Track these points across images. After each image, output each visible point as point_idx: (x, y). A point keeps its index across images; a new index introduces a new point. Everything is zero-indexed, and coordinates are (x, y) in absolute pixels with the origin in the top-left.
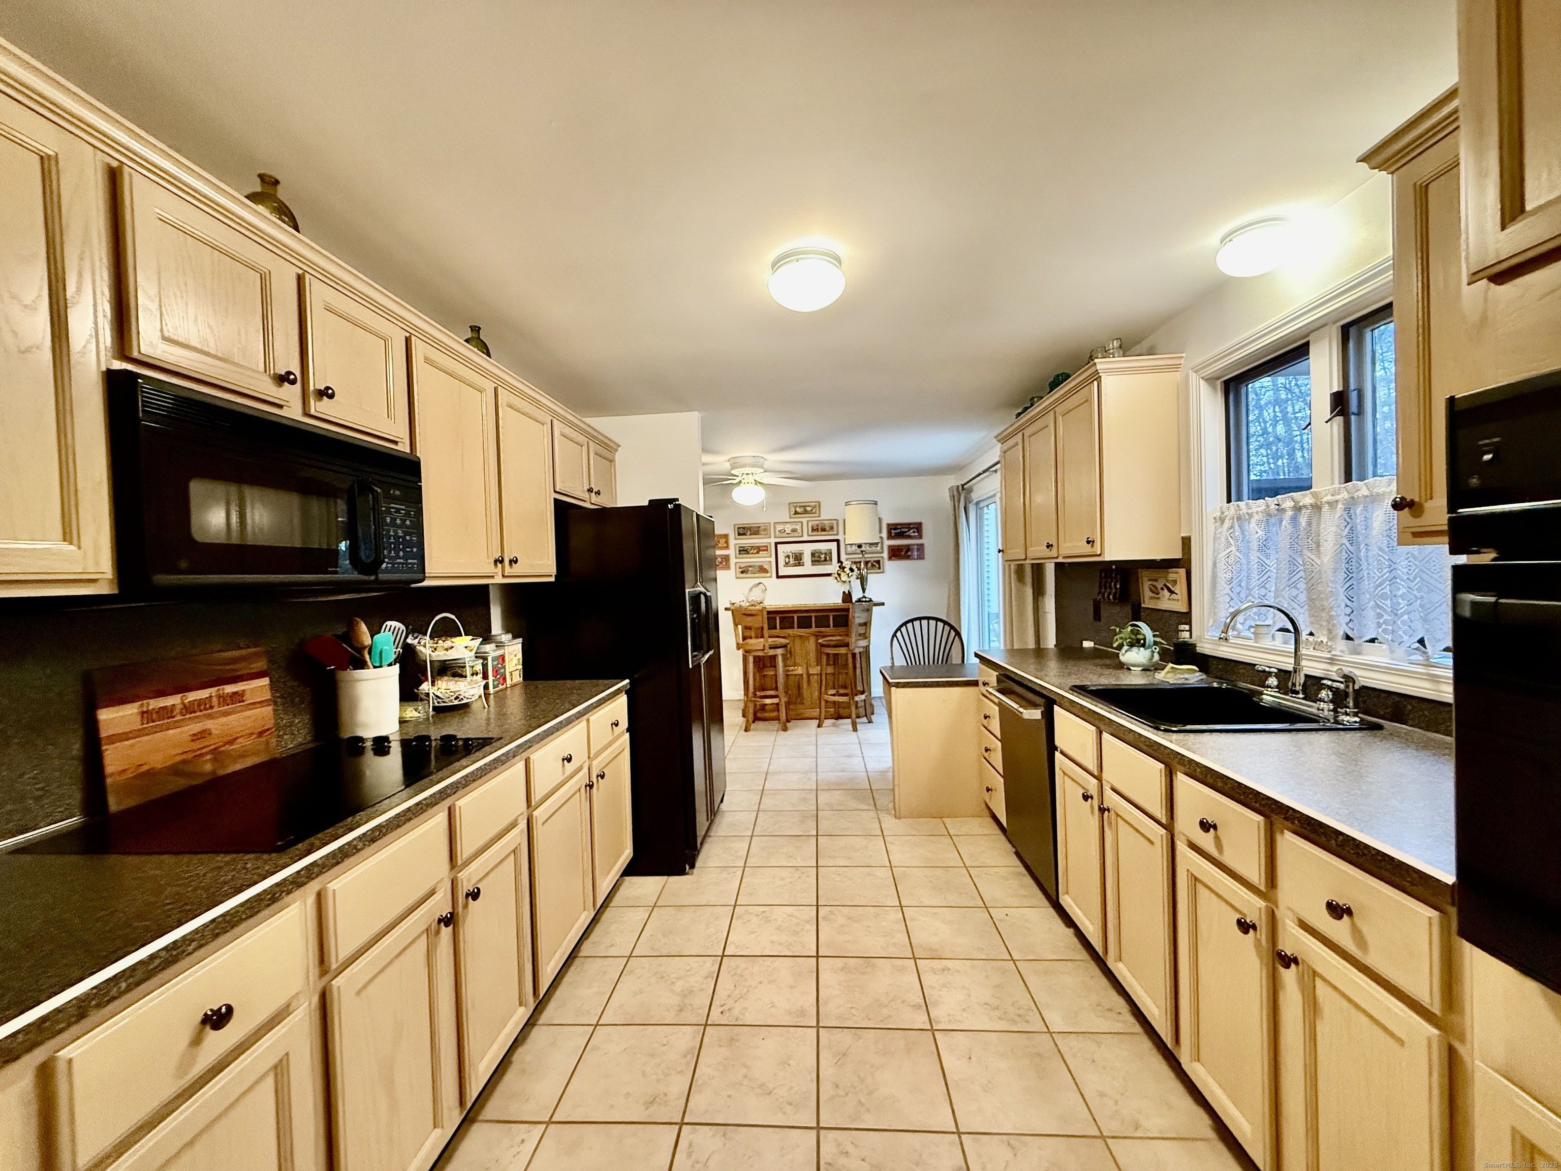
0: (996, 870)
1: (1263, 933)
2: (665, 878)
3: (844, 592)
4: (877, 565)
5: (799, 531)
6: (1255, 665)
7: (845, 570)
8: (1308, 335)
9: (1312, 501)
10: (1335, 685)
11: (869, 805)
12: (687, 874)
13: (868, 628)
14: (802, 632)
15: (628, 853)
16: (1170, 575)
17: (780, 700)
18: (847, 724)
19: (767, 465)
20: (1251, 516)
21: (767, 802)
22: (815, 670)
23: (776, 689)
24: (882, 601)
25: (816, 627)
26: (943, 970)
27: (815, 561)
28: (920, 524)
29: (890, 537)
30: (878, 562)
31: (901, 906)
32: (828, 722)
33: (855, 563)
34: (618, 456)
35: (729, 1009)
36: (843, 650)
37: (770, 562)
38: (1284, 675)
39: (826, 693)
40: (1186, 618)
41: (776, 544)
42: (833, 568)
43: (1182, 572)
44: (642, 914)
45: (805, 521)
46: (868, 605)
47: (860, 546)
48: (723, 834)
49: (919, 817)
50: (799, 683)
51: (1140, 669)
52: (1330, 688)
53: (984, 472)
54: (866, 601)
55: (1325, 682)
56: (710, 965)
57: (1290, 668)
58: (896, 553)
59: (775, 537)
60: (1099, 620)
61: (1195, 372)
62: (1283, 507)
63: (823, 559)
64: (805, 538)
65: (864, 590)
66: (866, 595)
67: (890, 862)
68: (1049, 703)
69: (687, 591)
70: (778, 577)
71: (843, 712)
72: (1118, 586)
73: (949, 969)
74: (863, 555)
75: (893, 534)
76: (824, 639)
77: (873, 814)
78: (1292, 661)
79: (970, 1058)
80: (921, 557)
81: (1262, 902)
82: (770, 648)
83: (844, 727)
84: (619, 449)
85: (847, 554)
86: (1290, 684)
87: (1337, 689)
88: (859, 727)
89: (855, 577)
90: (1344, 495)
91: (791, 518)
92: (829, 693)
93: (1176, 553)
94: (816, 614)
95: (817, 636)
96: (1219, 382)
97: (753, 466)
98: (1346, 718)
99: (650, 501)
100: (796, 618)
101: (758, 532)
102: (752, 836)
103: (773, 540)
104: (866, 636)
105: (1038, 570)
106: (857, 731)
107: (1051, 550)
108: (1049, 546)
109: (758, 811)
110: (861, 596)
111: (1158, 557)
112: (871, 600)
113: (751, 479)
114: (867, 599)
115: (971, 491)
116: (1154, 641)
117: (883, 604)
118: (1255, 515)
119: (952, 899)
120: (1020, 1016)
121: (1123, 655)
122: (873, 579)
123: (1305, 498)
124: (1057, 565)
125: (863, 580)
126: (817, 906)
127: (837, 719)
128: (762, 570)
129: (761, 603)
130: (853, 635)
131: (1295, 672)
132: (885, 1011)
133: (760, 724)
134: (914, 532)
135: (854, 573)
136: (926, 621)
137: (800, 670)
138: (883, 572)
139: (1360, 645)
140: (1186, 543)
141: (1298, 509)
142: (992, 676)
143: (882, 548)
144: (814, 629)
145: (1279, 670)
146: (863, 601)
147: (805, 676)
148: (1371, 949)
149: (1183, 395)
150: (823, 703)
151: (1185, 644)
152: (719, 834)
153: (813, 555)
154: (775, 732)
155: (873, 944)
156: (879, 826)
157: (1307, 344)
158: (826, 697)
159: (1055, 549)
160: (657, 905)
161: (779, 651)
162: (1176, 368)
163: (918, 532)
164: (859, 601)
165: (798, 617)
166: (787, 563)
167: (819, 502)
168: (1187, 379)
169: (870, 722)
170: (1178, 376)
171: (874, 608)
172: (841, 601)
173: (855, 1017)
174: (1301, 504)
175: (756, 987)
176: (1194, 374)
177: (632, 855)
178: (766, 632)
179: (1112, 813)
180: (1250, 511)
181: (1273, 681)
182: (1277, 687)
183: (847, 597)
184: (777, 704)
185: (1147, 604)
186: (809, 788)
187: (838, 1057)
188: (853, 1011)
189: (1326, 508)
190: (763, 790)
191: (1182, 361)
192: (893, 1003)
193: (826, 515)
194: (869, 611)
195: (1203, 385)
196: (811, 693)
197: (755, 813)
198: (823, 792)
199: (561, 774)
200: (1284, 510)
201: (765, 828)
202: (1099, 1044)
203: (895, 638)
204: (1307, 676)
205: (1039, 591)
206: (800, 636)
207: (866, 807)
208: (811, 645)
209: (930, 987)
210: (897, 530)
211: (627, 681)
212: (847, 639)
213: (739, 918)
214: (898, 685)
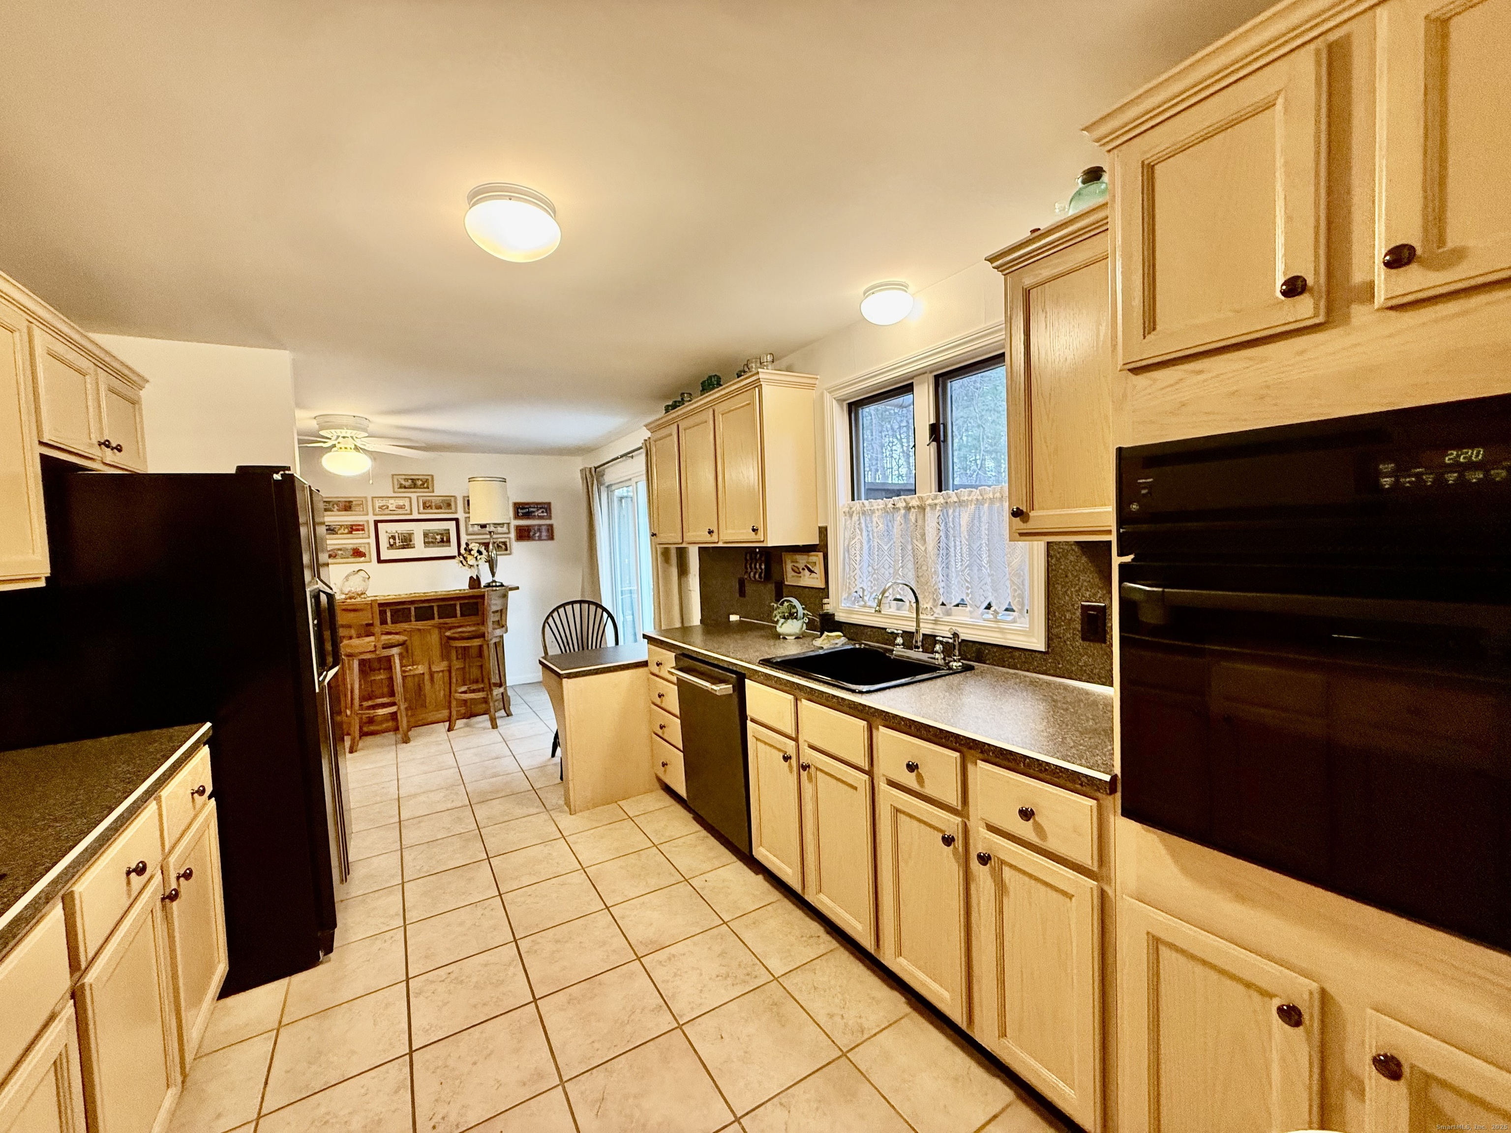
0: (682, 840)
1: (959, 843)
2: (288, 978)
3: (471, 578)
4: (504, 547)
5: (407, 507)
6: (886, 629)
7: (472, 552)
8: (912, 378)
9: (918, 503)
10: (945, 640)
11: (537, 807)
12: (322, 963)
13: (504, 615)
14: (420, 625)
15: (221, 969)
16: (811, 558)
17: (399, 708)
18: (484, 721)
19: (372, 428)
20: (873, 512)
21: (411, 836)
22: (442, 666)
23: (392, 694)
24: (517, 585)
25: (439, 618)
26: (670, 959)
27: (429, 543)
28: (549, 504)
29: (517, 516)
30: (505, 543)
31: (607, 908)
32: (460, 723)
33: (484, 544)
34: (145, 395)
35: (443, 1118)
36: (476, 642)
37: (369, 544)
38: (908, 636)
39: (456, 692)
40: (824, 592)
41: (376, 523)
42: (452, 550)
43: (821, 554)
44: (262, 1047)
45: (414, 496)
46: (504, 591)
47: (483, 526)
48: (360, 892)
49: (595, 806)
50: (419, 685)
51: (794, 637)
52: (941, 642)
53: (622, 456)
54: (496, 586)
55: (938, 638)
56: (398, 1072)
57: (913, 629)
58: (524, 534)
59: (374, 515)
60: (744, 596)
61: (830, 393)
62: (897, 506)
63: (438, 540)
64: (416, 516)
65: (493, 574)
66: (496, 578)
67: (580, 864)
68: (740, 678)
69: (308, 590)
70: (380, 561)
71: (476, 709)
72: (763, 567)
73: (674, 956)
74: (491, 536)
75: (520, 514)
76: (452, 631)
77: (544, 816)
78: (915, 624)
79: (722, 1038)
80: (551, 537)
81: (957, 818)
82: (384, 648)
83: (482, 725)
84: (147, 385)
85: (468, 534)
86: (914, 641)
87: (948, 643)
88: (499, 722)
89: (484, 560)
90: (941, 500)
91: (394, 492)
92: (460, 691)
93: (813, 539)
94: (438, 604)
95: (441, 628)
96: (845, 404)
97: (354, 428)
98: (955, 664)
99: (240, 468)
100: (413, 609)
101: (350, 507)
102: (403, 883)
103: (371, 518)
104: (501, 624)
105: (682, 553)
106: (497, 727)
107: (711, 536)
108: (710, 532)
109: (401, 849)
110: (491, 580)
111: (801, 544)
112: (502, 585)
113: (350, 444)
114: (498, 584)
115: (603, 475)
116: (804, 614)
117: (517, 588)
118: (877, 512)
119: (654, 882)
120: (748, 975)
121: (781, 627)
122: (502, 561)
123: (914, 501)
124: (701, 549)
125: (492, 565)
126: (515, 941)
127: (469, 718)
128: (357, 553)
129: (362, 594)
130: (490, 624)
131: (917, 632)
132: (629, 1029)
133: (369, 740)
134: (543, 512)
135: (483, 556)
136: (578, 605)
137: (421, 669)
138: (509, 554)
139: (950, 609)
140: (823, 532)
141: (908, 508)
142: (669, 658)
143: (509, 528)
144: (437, 620)
145: (903, 631)
146: (493, 586)
147: (427, 677)
148: (1050, 837)
149: (819, 408)
150: (454, 703)
151: (827, 614)
152: (353, 895)
153: (426, 535)
154: (394, 747)
155: (593, 961)
156: (555, 828)
157: (912, 384)
158: (457, 695)
159: (715, 535)
160: (284, 1022)
161: (395, 651)
162: (813, 386)
163: (546, 512)
164: (488, 585)
165: (415, 608)
166: (391, 545)
167: (432, 476)
168: (822, 394)
169: (509, 714)
170: (814, 394)
171: (510, 593)
172: (468, 588)
173: (599, 1052)
174: (910, 505)
175: (469, 1073)
176: (828, 395)
177: (228, 969)
178: (377, 629)
179: (812, 769)
180: (872, 508)
181: (899, 640)
182: (903, 644)
183: (475, 582)
184: (395, 713)
185: (790, 580)
186: (460, 805)
187: (597, 1106)
188: (596, 1045)
189: (928, 509)
190: (400, 822)
191: (817, 382)
192: (632, 1017)
193: (441, 489)
194: (505, 596)
195: (835, 402)
196: (435, 692)
197: (399, 853)
198: (478, 806)
199: (125, 896)
200: (899, 509)
201: (418, 868)
202: (814, 971)
203: (547, 625)
204: (924, 635)
205: (683, 571)
206: (419, 630)
207: (535, 811)
208: (434, 638)
209: (663, 981)
210: (522, 510)
211: (208, 725)
212: (482, 629)
213: (418, 995)
214: (569, 676)
